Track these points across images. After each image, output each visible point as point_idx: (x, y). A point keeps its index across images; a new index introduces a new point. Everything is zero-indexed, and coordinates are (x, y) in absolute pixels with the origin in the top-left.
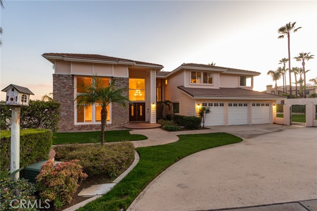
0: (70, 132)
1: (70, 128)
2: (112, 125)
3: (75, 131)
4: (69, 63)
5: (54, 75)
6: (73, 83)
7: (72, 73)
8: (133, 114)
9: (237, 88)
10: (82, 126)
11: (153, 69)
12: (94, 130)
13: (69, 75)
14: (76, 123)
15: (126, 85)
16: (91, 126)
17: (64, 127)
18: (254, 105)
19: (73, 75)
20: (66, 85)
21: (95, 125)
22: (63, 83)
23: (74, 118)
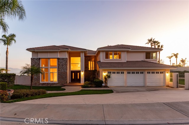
0: (38, 86)
1: (38, 84)
2: (58, 83)
3: (41, 86)
4: (37, 52)
5: (31, 58)
6: (40, 62)
7: (39, 57)
8: (73, 78)
9: (143, 61)
10: (44, 83)
11: (82, 52)
12: (49, 85)
13: (38, 58)
14: (41, 82)
15: (65, 62)
16: (48, 83)
17: (35, 84)
18: (149, 73)
19: (40, 58)
20: (36, 63)
21: (49, 83)
22: (35, 62)
23: (40, 79)
